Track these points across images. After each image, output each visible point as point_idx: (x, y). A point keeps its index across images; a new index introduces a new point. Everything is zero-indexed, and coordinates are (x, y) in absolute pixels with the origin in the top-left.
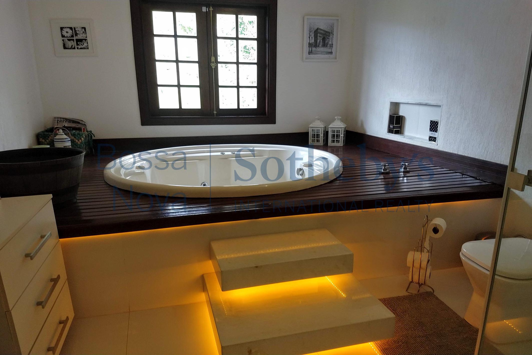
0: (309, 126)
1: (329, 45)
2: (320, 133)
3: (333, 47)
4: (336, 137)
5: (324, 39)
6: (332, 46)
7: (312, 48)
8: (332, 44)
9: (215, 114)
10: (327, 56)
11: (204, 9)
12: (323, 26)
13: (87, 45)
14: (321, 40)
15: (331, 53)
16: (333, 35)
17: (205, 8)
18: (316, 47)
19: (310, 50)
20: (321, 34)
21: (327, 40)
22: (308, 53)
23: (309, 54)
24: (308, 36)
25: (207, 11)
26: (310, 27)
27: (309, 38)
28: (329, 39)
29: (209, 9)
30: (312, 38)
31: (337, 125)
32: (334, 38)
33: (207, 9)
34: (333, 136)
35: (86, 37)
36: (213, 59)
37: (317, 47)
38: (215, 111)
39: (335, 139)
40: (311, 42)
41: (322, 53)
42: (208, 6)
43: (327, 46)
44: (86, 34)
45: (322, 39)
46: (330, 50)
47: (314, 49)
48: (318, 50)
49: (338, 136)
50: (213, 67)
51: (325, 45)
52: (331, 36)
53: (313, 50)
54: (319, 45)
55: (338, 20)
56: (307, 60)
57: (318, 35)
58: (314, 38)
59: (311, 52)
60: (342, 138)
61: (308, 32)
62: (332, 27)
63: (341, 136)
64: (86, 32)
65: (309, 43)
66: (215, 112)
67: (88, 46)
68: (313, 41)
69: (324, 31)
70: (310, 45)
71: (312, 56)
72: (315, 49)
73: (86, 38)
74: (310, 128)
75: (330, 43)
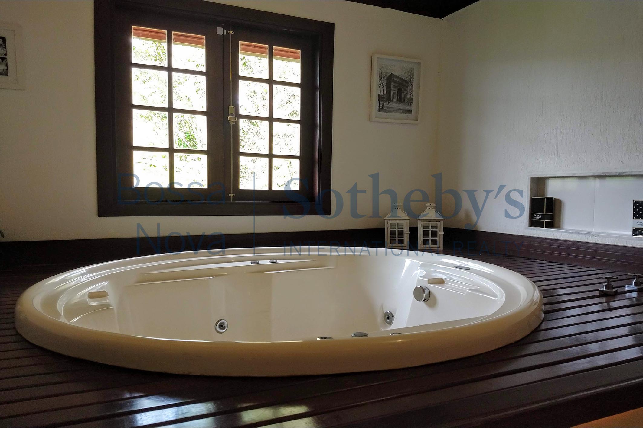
0: (385, 218)
1: (407, 100)
2: (404, 230)
3: (412, 102)
4: (431, 236)
5: (400, 91)
6: (410, 101)
7: (383, 103)
8: (412, 99)
9: (232, 197)
10: (404, 115)
11: (220, 31)
12: (399, 72)
13: (6, 68)
14: (396, 92)
15: (410, 111)
16: (413, 86)
17: (222, 29)
18: (388, 102)
19: (381, 105)
20: (395, 82)
21: (404, 92)
22: (378, 109)
23: (379, 112)
24: (378, 84)
25: (225, 34)
26: (381, 71)
27: (380, 87)
28: (406, 90)
29: (227, 32)
30: (383, 87)
31: (431, 217)
32: (414, 91)
33: (225, 31)
34: (426, 234)
35: (6, 54)
36: (232, 110)
37: (390, 101)
38: (232, 193)
39: (430, 239)
40: (382, 94)
41: (398, 110)
42: (226, 26)
43: (404, 101)
44: (6, 48)
45: (397, 90)
46: (408, 108)
47: (386, 104)
48: (391, 106)
49: (435, 234)
50: (232, 123)
51: (401, 100)
52: (410, 87)
53: (384, 105)
54: (393, 99)
55: (419, 64)
56: (378, 119)
57: (392, 84)
58: (386, 89)
59: (383, 109)
60: (442, 236)
61: (378, 79)
62: (411, 73)
63: (440, 233)
64: (5, 46)
65: (379, 95)
66: (232, 195)
67: (7, 70)
68: (385, 92)
69: (401, 79)
70: (381, 98)
71: (383, 114)
72: (388, 104)
73: (5, 56)
74: (386, 221)
75: (409, 97)
